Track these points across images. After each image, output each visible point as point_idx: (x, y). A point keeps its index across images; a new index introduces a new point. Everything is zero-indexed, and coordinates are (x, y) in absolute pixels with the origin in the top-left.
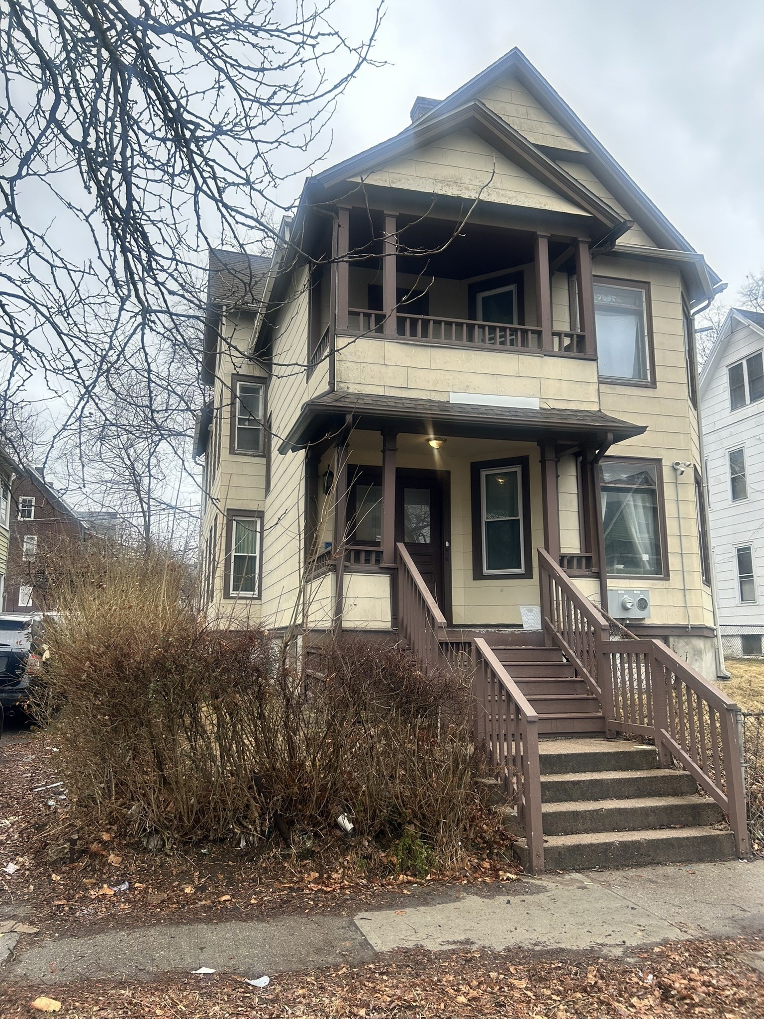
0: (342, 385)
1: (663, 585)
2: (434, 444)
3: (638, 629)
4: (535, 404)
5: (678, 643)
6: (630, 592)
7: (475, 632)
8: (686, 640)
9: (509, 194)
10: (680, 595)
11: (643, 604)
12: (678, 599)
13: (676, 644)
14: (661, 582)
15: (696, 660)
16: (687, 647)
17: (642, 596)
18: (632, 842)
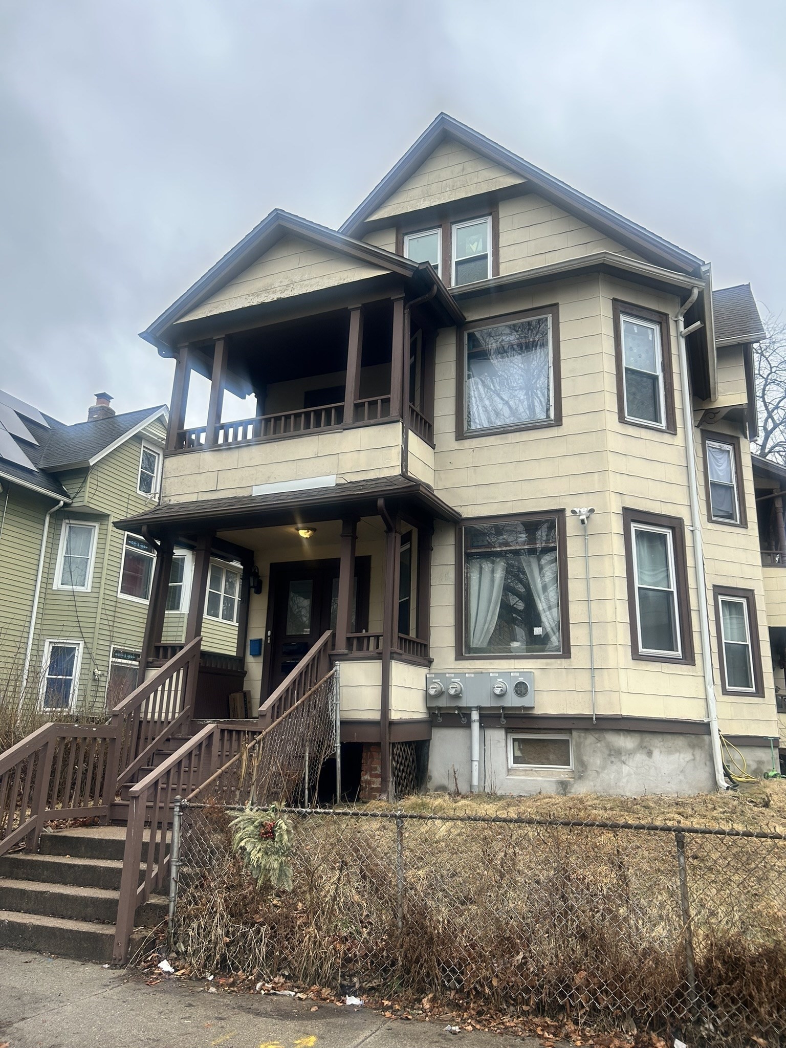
0: (166, 499)
1: (561, 664)
2: (304, 534)
3: (524, 720)
4: (329, 481)
5: (586, 739)
6: (505, 674)
7: (252, 722)
8: (596, 736)
9: (313, 281)
10: (586, 675)
11: (521, 689)
12: (583, 682)
13: (582, 740)
14: (559, 661)
15: (612, 762)
16: (599, 745)
17: (521, 679)
18: (19, 924)
